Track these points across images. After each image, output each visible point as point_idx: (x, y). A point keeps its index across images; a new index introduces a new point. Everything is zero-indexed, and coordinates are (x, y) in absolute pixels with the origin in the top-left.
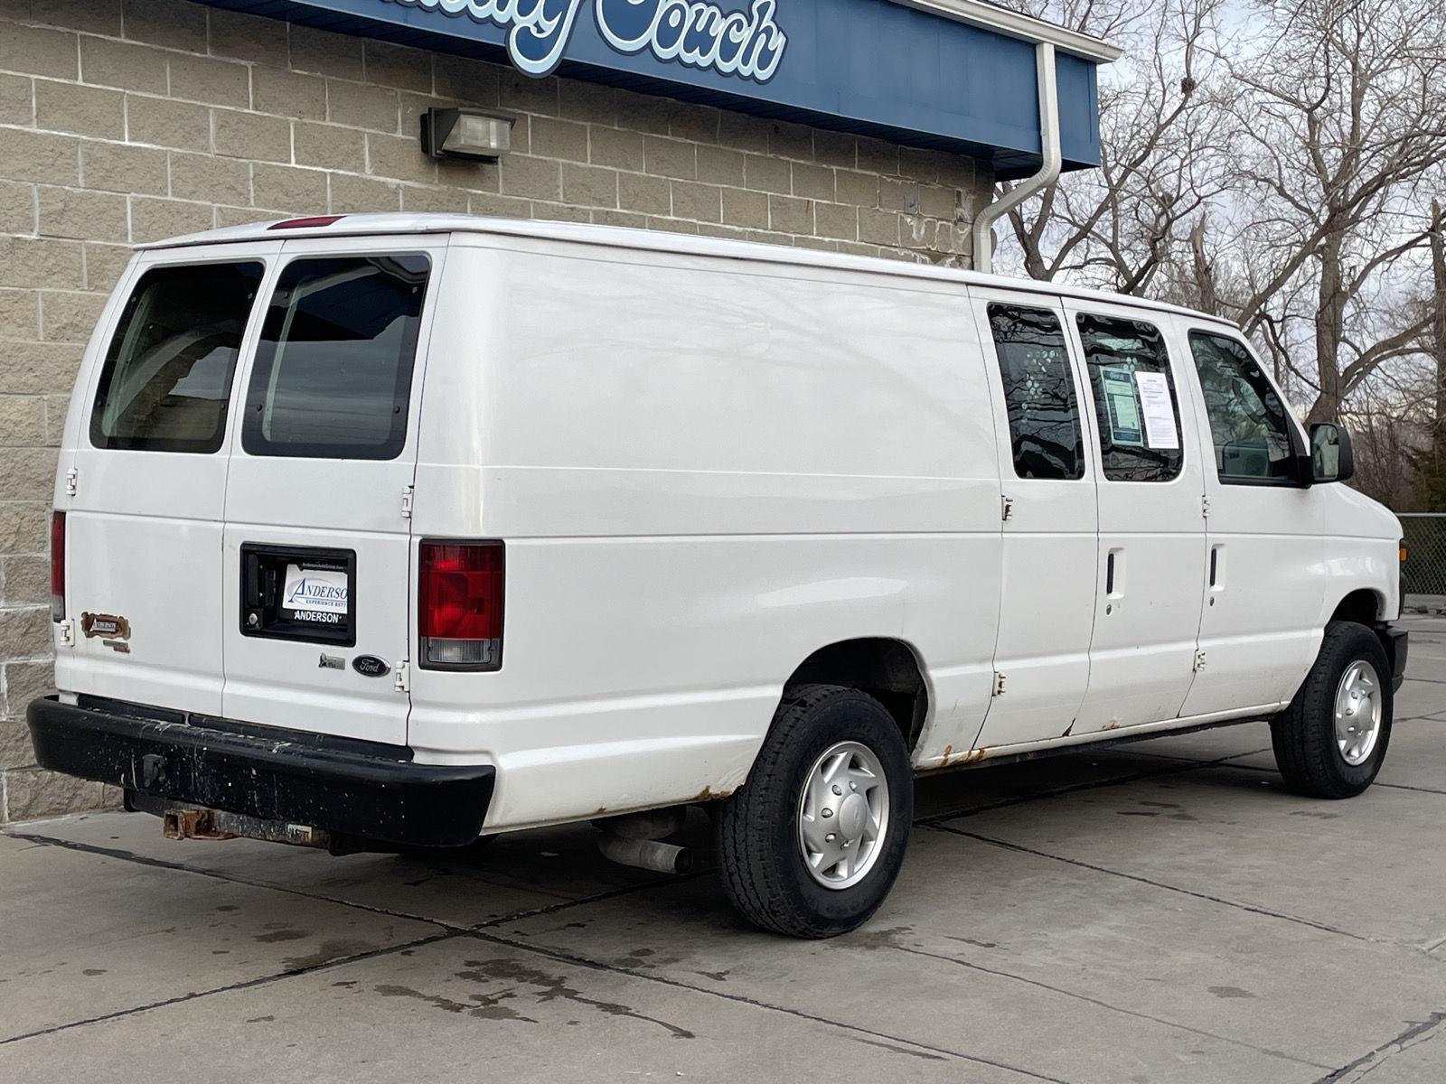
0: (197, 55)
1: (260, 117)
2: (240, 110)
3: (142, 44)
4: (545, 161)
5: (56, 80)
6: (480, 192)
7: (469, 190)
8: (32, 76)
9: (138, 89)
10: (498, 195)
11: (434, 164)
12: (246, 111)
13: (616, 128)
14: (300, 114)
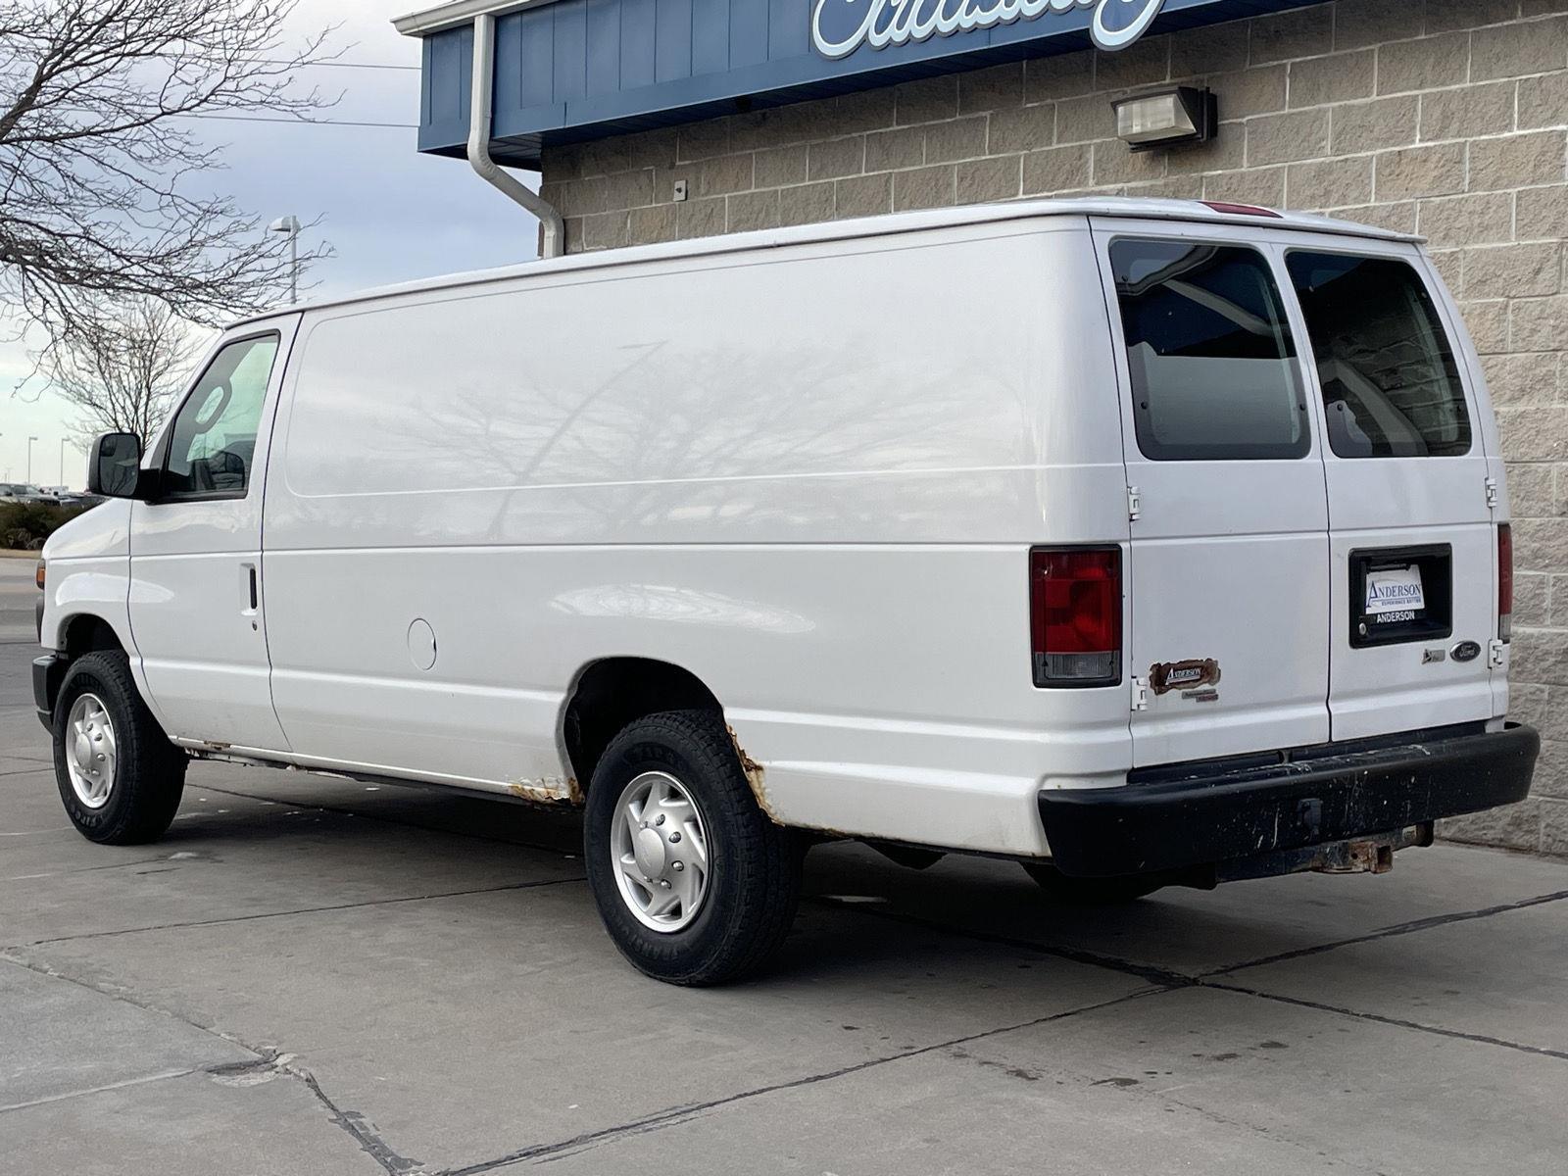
0: (949, 120)
1: (995, 160)
2: (978, 158)
3: (906, 127)
4: (1306, 112)
5: (850, 177)
6: (1220, 172)
7: (1205, 174)
8: (833, 179)
9: (902, 165)
10: (1243, 169)
11: (1164, 155)
12: (984, 158)
13: (1423, 37)
14: (1029, 146)
